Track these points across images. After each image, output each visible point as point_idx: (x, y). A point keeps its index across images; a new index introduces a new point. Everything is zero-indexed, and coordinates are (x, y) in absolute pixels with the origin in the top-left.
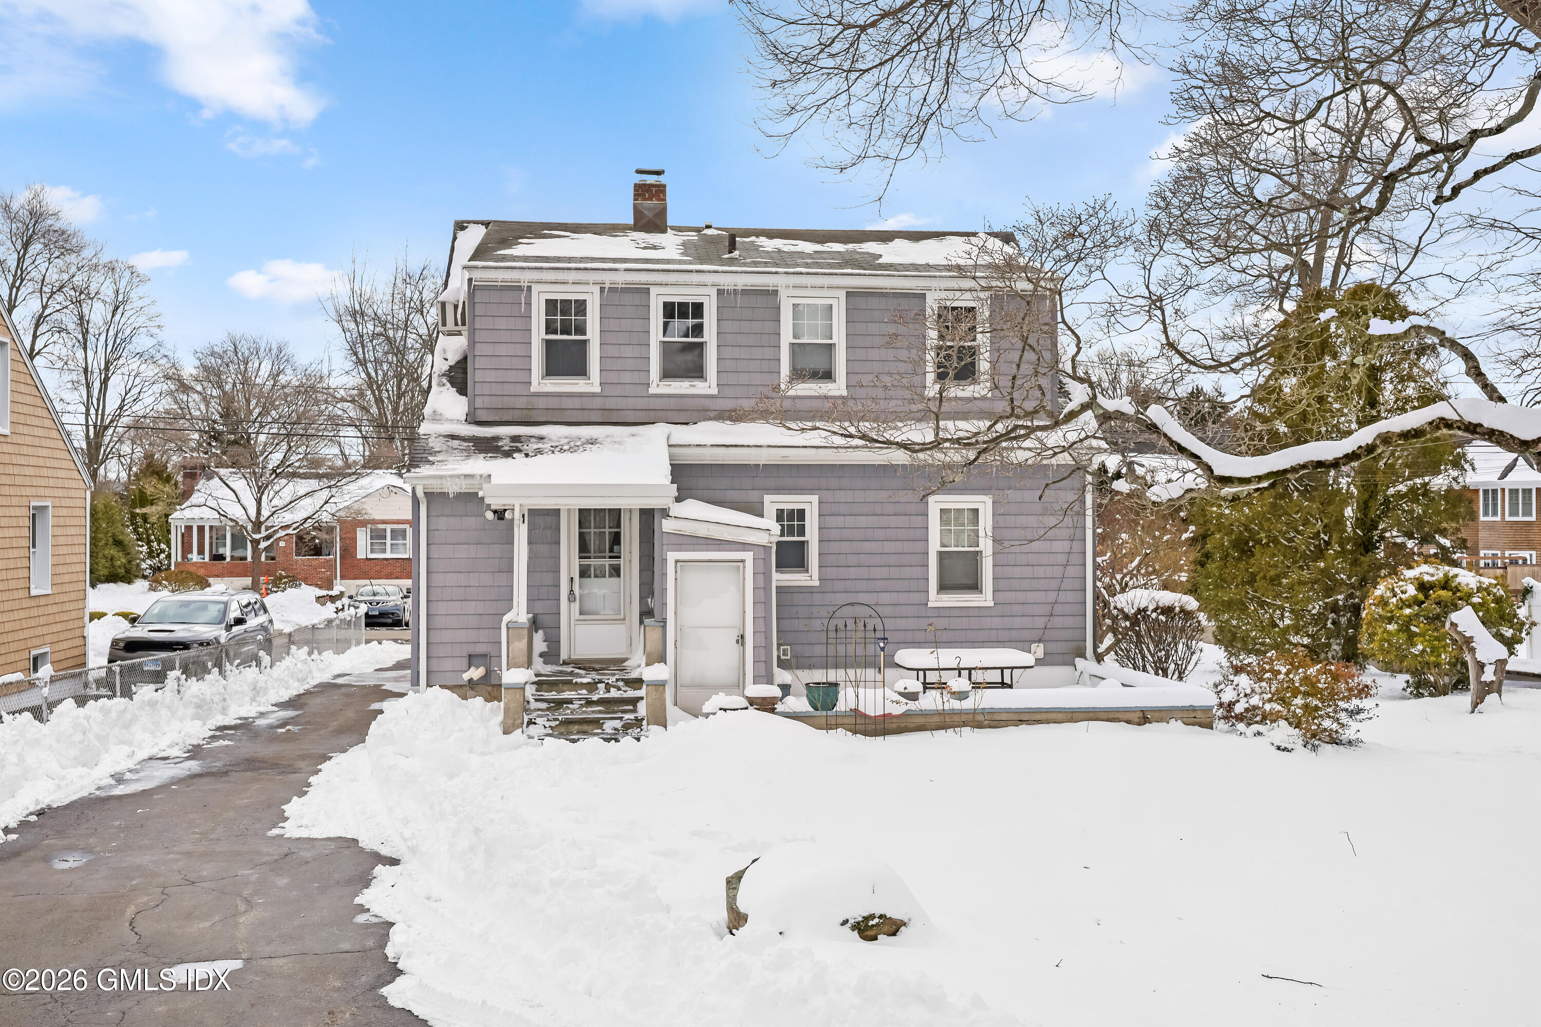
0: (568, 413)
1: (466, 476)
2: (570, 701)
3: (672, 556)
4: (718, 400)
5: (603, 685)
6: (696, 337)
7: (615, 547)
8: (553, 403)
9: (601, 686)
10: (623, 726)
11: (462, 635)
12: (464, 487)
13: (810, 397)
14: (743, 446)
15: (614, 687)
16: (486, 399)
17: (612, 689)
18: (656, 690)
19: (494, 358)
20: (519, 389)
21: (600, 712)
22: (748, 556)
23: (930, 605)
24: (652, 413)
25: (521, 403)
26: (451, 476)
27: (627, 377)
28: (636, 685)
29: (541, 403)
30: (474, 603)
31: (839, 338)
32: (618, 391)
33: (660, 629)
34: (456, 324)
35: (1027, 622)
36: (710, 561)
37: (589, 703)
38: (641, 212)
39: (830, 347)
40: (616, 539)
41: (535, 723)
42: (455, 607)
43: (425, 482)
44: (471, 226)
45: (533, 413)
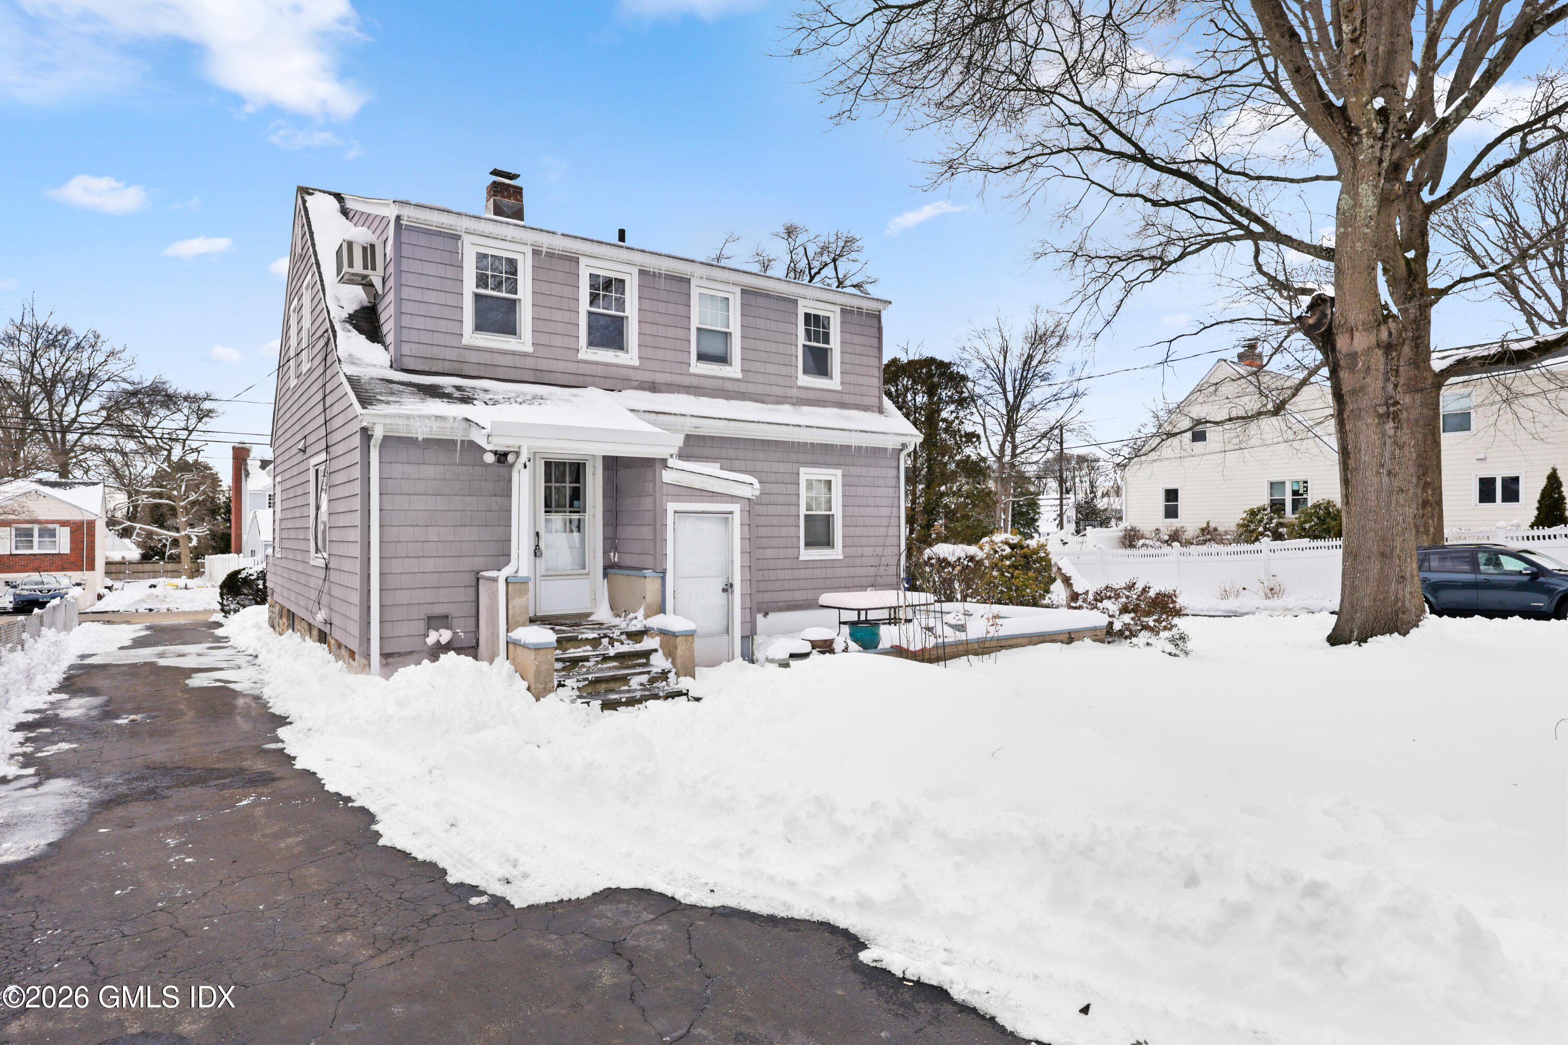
0: (500, 369)
1: (437, 417)
2: (586, 659)
3: (671, 507)
4: (639, 372)
5: (607, 639)
6: (618, 310)
7: (575, 502)
8: (485, 358)
9: (605, 641)
10: (649, 681)
11: (419, 596)
12: (435, 429)
13: (714, 377)
14: (670, 414)
15: (617, 641)
16: (413, 346)
17: (616, 644)
18: (686, 641)
19: (422, 304)
20: (450, 340)
21: (615, 668)
22: (736, 508)
23: (801, 558)
24: (581, 378)
25: (452, 354)
26: (420, 417)
27: (557, 341)
28: (638, 638)
29: (472, 357)
30: (432, 560)
31: (735, 328)
32: (549, 353)
33: (659, 580)
34: (365, 267)
35: (863, 571)
36: (703, 512)
37: (606, 658)
38: (500, 208)
39: (727, 335)
40: (577, 494)
41: (564, 686)
42: (411, 565)
43: (388, 421)
44: (317, 193)
45: (465, 366)
